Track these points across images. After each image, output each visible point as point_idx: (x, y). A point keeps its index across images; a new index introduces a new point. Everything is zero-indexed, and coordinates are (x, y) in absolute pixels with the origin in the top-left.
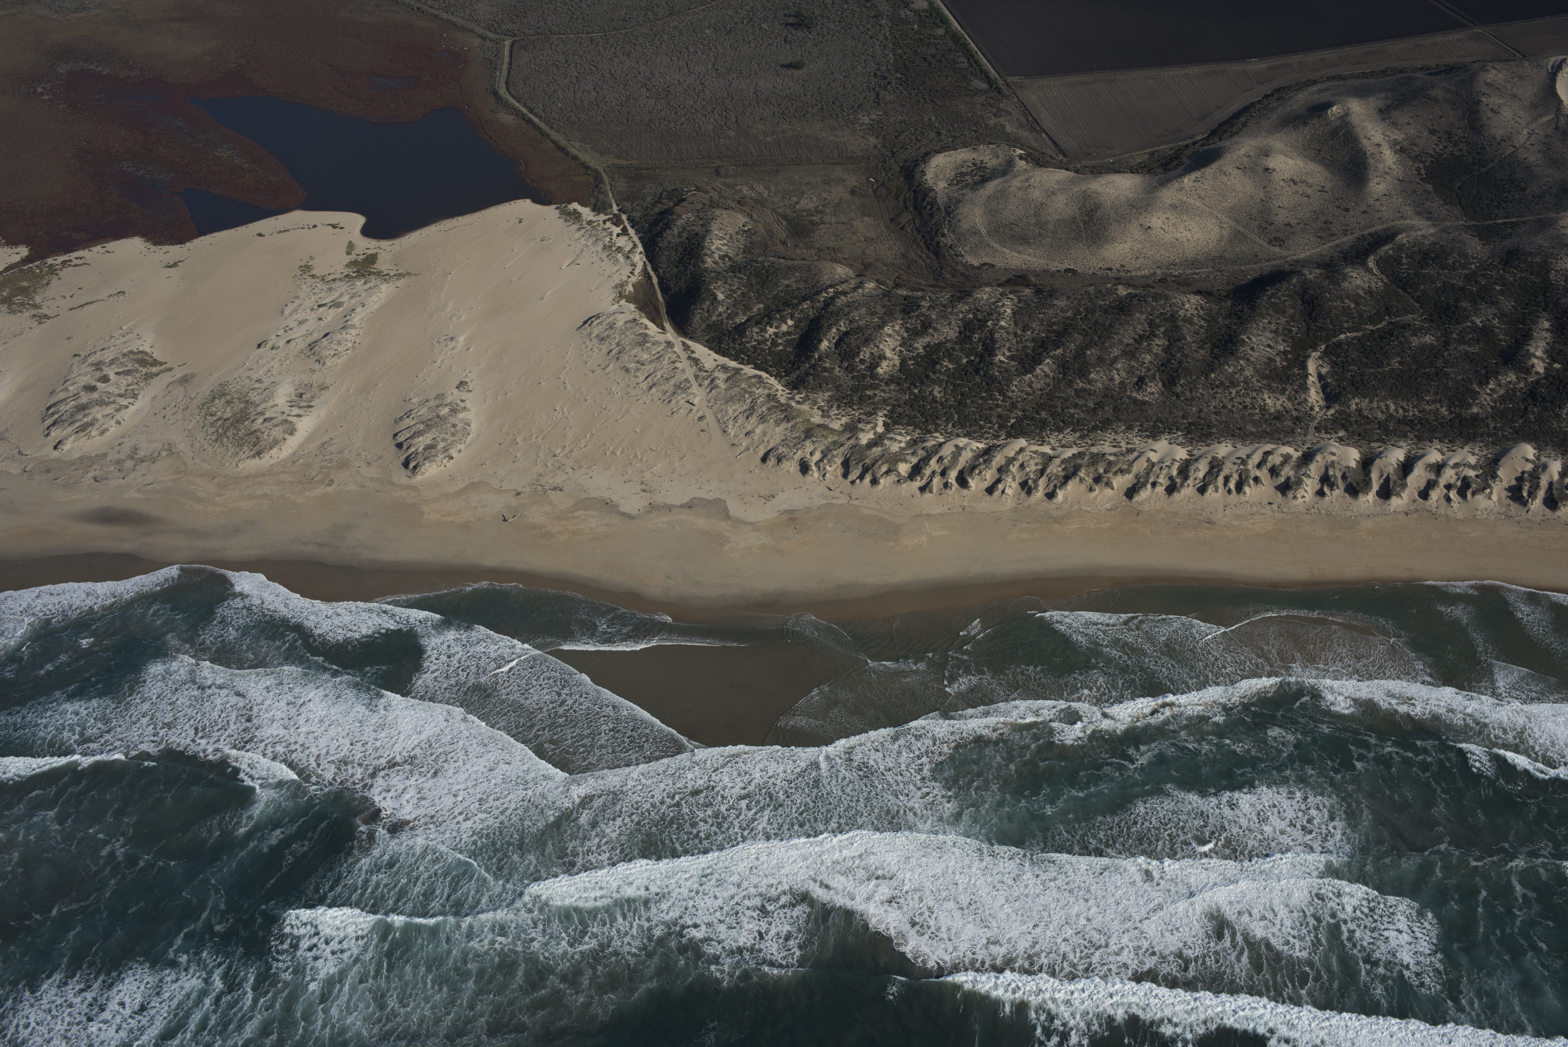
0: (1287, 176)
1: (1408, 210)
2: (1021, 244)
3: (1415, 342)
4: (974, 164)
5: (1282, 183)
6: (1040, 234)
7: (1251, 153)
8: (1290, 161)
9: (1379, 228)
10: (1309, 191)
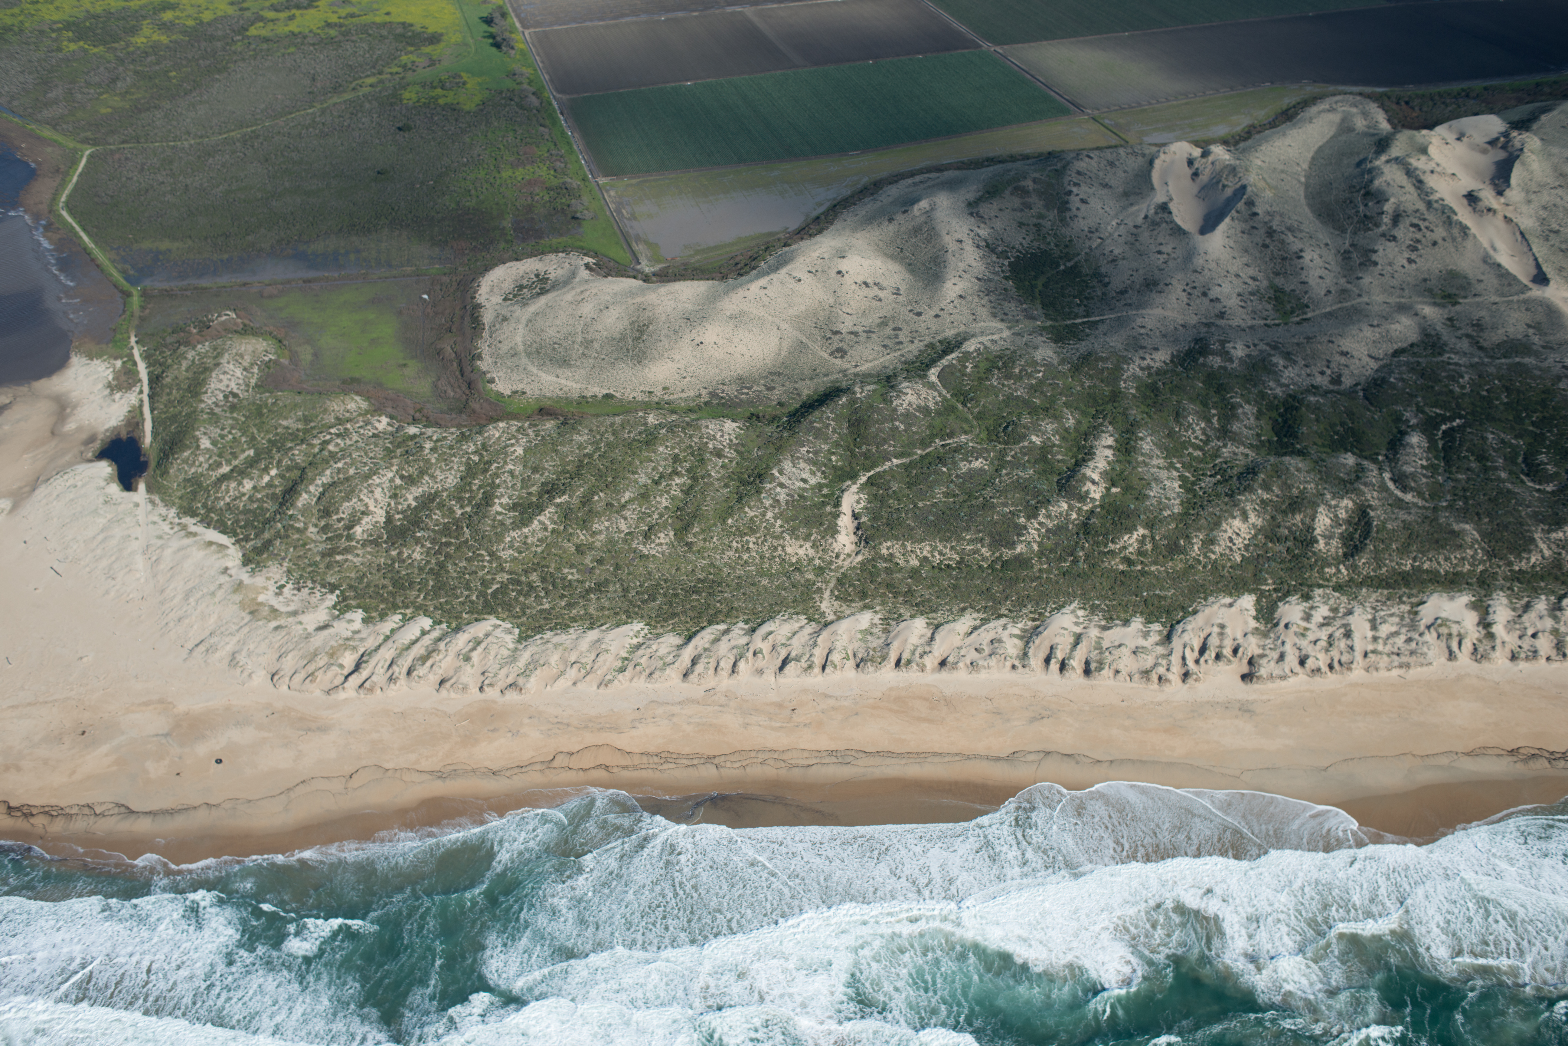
0: (860, 280)
1: (983, 312)
2: (560, 367)
3: (964, 467)
4: (537, 276)
5: (854, 287)
6: (583, 354)
7: (826, 256)
8: (866, 263)
9: (950, 333)
10: (881, 294)
